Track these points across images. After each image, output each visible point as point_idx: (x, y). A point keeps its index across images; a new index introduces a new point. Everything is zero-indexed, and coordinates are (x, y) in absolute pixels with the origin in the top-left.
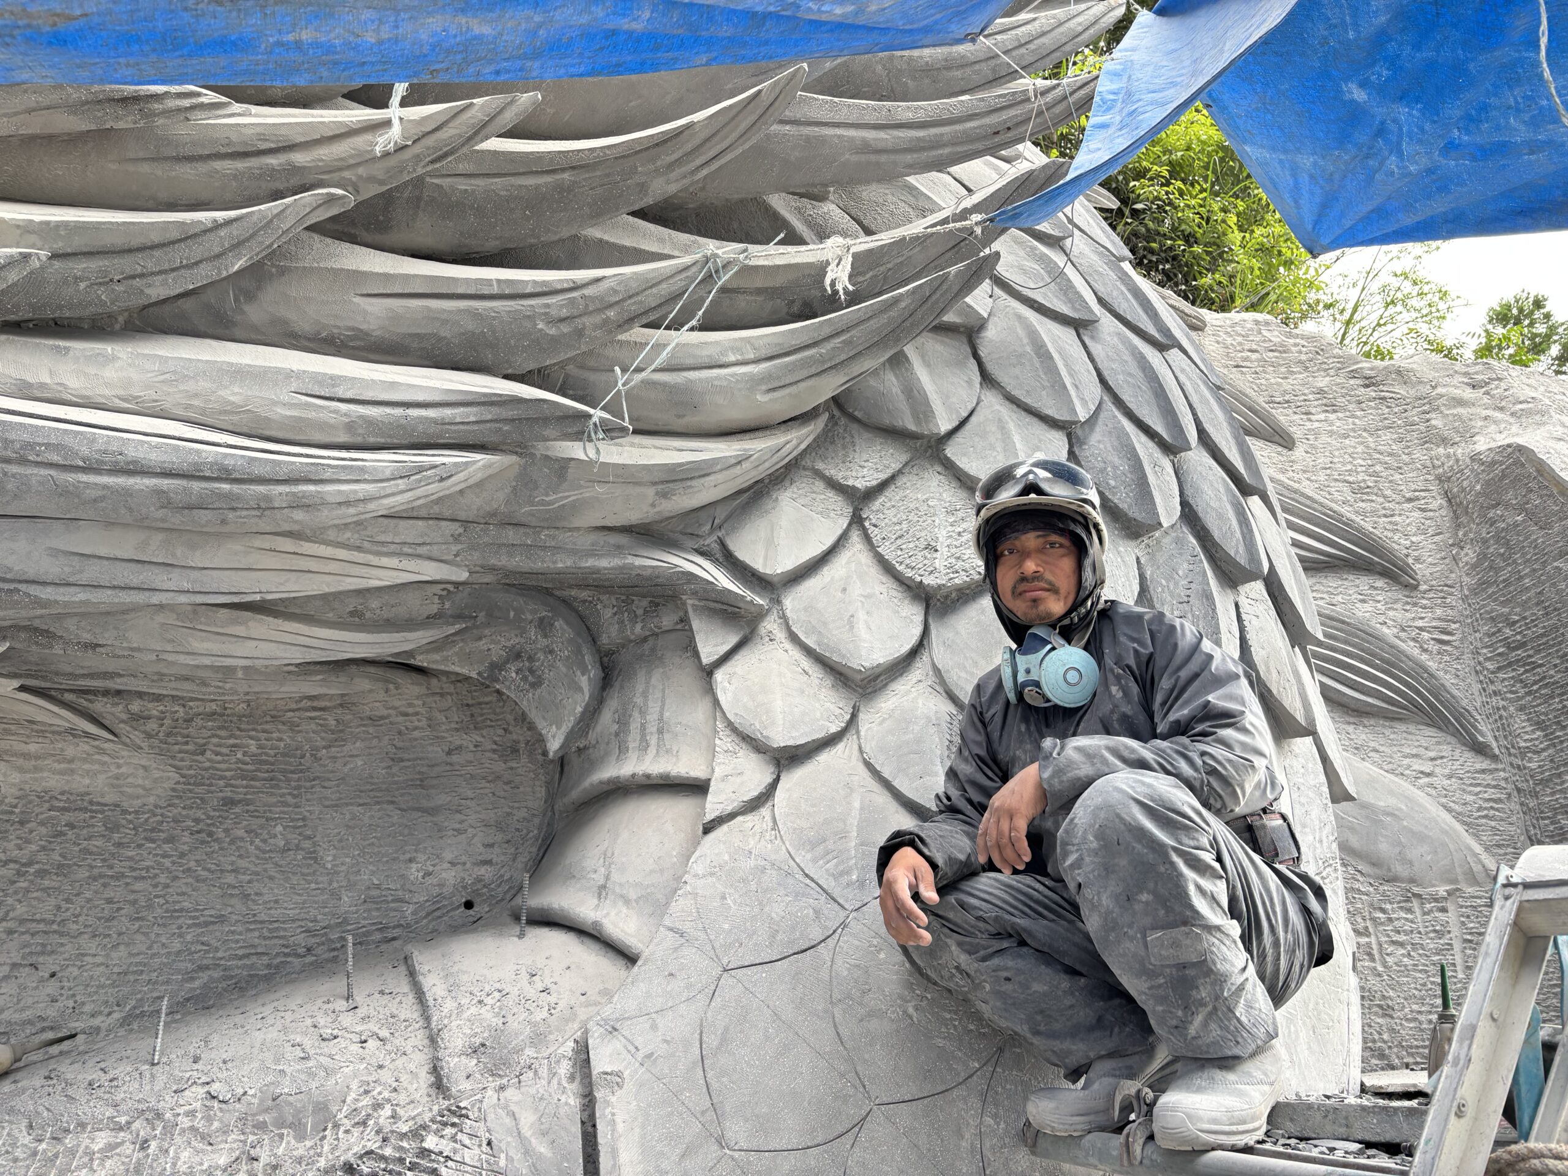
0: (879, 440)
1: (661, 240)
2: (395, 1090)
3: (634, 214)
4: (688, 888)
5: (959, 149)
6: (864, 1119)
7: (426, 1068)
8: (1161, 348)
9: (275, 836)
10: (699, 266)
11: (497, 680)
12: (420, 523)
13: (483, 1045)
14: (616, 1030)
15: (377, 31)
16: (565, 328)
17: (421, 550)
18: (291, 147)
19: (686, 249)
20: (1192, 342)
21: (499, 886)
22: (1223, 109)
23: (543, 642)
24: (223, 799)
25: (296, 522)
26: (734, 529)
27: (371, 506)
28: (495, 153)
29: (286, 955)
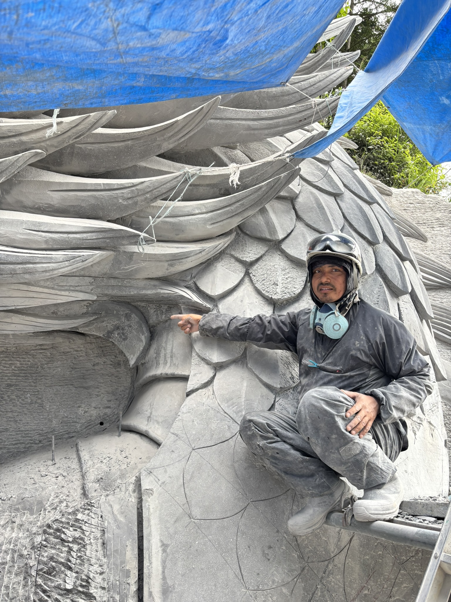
0: (256, 242)
1: (169, 166)
2: (68, 496)
3: (159, 156)
4: (180, 417)
5: (286, 127)
6: (246, 507)
7: (80, 487)
8: (369, 204)
9: (27, 398)
10: (182, 176)
11: (110, 338)
12: (77, 278)
13: (102, 478)
14: (151, 472)
15: (36, 89)
16: (130, 202)
17: (77, 288)
18: (21, 134)
19: (179, 170)
20: (383, 201)
21: (113, 416)
22: (394, 108)
23: (127, 323)
24: (7, 384)
25: (26, 279)
26: (200, 278)
27: (56, 272)
28: (102, 135)
29: (31, 443)
